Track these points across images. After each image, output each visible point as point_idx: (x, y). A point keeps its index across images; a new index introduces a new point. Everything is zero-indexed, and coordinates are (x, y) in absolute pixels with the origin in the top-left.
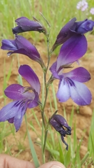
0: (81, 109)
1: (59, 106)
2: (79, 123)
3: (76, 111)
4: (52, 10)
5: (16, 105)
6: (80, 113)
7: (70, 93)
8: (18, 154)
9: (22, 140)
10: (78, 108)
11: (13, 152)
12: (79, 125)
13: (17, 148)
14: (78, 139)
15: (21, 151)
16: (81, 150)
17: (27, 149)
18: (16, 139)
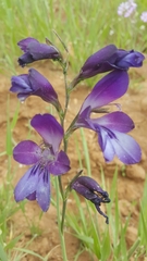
0: (129, 169)
1: (94, 165)
2: (126, 192)
3: (120, 173)
4: (82, 16)
5: (33, 172)
6: (127, 176)
8: (31, 242)
9: (37, 219)
10: (124, 168)
11: (23, 238)
12: (125, 195)
13: (28, 232)
14: (124, 216)
15: (36, 235)
16: (128, 233)
17: (45, 232)
18: (27, 217)
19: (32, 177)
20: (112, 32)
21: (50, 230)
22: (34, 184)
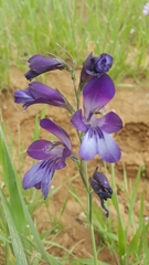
4: (103, 16)
5: (42, 166)
7: (97, 149)
9: (58, 216)
10: (144, 168)
19: (41, 171)
20: (132, 31)
21: (70, 226)
22: (41, 175)
